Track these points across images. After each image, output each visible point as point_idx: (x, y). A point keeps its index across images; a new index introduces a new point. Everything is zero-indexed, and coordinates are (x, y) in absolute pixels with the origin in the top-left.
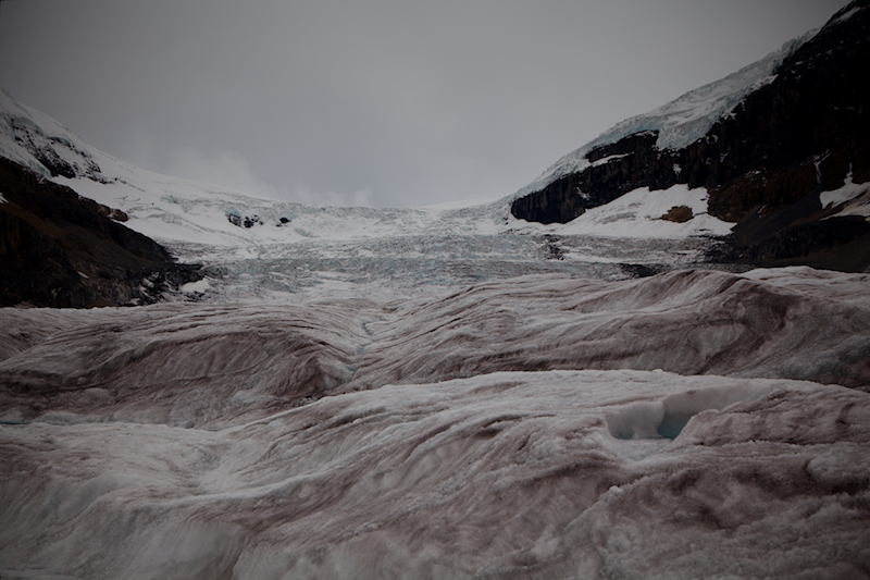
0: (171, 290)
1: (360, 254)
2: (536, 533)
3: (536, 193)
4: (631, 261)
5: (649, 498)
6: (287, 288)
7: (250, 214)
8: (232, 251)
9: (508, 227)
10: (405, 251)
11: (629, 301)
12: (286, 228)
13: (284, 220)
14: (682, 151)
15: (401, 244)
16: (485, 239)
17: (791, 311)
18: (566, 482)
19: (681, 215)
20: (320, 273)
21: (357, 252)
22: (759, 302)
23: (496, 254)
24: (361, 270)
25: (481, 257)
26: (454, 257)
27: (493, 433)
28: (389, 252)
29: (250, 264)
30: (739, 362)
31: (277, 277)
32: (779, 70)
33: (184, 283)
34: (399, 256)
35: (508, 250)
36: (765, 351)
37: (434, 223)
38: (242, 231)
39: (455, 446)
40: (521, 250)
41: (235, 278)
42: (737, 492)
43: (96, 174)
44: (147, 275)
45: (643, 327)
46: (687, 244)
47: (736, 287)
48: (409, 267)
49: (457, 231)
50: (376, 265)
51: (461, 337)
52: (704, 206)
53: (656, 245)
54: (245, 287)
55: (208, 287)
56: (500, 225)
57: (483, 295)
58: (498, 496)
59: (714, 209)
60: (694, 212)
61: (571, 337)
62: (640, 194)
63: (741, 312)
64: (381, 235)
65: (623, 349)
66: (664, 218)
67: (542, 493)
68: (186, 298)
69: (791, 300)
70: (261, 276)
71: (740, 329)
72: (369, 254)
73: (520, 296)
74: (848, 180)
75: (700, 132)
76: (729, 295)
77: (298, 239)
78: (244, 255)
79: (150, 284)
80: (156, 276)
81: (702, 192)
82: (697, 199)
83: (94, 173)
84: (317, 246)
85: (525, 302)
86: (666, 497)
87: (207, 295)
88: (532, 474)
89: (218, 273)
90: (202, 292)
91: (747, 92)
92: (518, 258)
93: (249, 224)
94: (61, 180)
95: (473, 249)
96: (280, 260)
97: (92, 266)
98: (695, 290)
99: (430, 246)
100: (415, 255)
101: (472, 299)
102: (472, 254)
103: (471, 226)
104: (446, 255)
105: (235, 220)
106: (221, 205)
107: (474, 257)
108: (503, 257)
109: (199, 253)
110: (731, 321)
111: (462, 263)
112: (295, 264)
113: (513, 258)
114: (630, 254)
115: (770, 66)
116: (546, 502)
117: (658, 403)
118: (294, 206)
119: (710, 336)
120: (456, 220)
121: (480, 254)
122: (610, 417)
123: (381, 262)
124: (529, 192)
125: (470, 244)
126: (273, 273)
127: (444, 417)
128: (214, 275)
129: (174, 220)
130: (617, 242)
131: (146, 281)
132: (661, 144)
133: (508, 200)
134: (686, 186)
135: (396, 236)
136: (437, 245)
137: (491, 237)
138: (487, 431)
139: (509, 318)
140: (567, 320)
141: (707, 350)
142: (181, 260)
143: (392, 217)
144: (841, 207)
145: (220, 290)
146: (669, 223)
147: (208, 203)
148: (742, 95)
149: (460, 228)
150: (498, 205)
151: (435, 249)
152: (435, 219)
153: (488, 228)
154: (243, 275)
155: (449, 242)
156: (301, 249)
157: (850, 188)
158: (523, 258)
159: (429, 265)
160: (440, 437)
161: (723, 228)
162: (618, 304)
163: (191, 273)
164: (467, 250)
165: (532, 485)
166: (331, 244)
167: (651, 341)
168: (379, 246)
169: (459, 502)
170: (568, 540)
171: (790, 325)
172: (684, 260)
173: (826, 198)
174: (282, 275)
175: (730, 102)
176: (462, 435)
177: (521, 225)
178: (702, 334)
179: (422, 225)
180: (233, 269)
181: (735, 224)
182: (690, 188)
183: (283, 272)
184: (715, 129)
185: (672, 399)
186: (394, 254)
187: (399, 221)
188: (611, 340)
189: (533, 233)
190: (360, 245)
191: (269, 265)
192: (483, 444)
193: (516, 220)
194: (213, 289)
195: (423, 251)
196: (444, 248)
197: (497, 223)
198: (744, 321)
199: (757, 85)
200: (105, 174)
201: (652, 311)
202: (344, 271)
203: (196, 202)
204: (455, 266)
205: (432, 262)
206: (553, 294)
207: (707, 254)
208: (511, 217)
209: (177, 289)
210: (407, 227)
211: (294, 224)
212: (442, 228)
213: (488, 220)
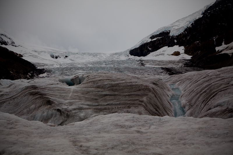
1: (88, 66)
3: (136, 48)
4: (164, 67)
6: (69, 75)
7: (57, 55)
8: (52, 65)
9: (129, 58)
12: (67, 59)
13: (66, 57)
14: (177, 36)
15: (100, 63)
16: (123, 61)
19: (177, 54)
20: (78, 71)
21: (87, 65)
23: (126, 65)
24: (89, 70)
25: (122, 66)
26: (114, 66)
29: (58, 69)
31: (66, 72)
32: (203, 14)
33: (40, 74)
34: (99, 66)
35: (129, 64)
38: (55, 60)
41: (54, 73)
43: (14, 44)
44: (29, 72)
46: (179, 62)
48: (102, 69)
49: (115, 59)
50: (93, 69)
52: (183, 51)
53: (170, 62)
54: (57, 75)
55: (46, 75)
56: (126, 57)
59: (186, 52)
60: (181, 53)
62: (166, 48)
64: (93, 60)
66: (172, 55)
70: (61, 72)
72: (91, 66)
74: (223, 44)
75: (182, 31)
77: (70, 62)
78: (56, 66)
79: (30, 75)
80: (32, 72)
81: (183, 47)
82: (181, 49)
83: (13, 44)
84: (76, 64)
89: (49, 71)
91: (195, 20)
92: (132, 66)
93: (56, 58)
94: (4, 46)
95: (120, 64)
96: (66, 67)
97: (14, 70)
99: (108, 63)
100: (103, 66)
102: (119, 65)
103: (119, 58)
104: (112, 66)
105: (53, 57)
106: (49, 52)
107: (120, 66)
108: (128, 66)
109: (43, 66)
111: (117, 68)
112: (71, 69)
113: (131, 66)
114: (163, 65)
115: (201, 13)
118: (69, 53)
120: (114, 56)
121: (122, 65)
124: (134, 48)
125: (119, 62)
126: (65, 71)
128: (48, 72)
129: (36, 57)
130: (159, 61)
132: (171, 34)
133: (129, 50)
135: (98, 60)
136: (110, 63)
137: (124, 60)
142: (38, 68)
143: (96, 55)
144: (221, 51)
145: (50, 76)
146: (174, 56)
147: (45, 52)
148: (193, 20)
149: (115, 58)
150: (126, 52)
152: (109, 56)
153: (123, 58)
154: (56, 72)
155: (113, 62)
156: (72, 64)
157: (224, 46)
158: (134, 66)
159: (108, 68)
161: (189, 57)
163: (42, 71)
166: (80, 63)
168: (93, 63)
172: (178, 66)
173: (217, 49)
174: (67, 72)
175: (190, 22)
179: (105, 58)
180: (53, 70)
181: (192, 56)
182: (179, 46)
183: (67, 71)
184: (186, 30)
187: (98, 56)
189: (136, 59)
190: (88, 63)
191: (63, 69)
193: (131, 56)
194: (48, 76)
195: (106, 65)
197: (125, 57)
199: (197, 18)
200: (16, 44)
202: (84, 70)
203: (42, 52)
204: (115, 69)
207: (185, 65)
208: (130, 55)
209: (38, 76)
210: (101, 58)
211: (69, 57)
212: (110, 58)
213: (123, 56)
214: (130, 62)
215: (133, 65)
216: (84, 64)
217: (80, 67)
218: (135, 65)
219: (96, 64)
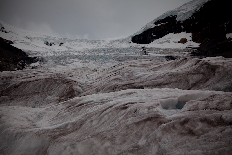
0: (27, 65)
1: (85, 54)
2: (139, 138)
3: (139, 35)
4: (168, 55)
5: (174, 127)
6: (63, 65)
7: (51, 42)
8: (46, 53)
9: (131, 45)
10: (99, 53)
11: (168, 67)
12: (62, 46)
13: (62, 44)
14: (184, 21)
15: (98, 51)
16: (124, 49)
17: (217, 70)
18: (148, 123)
19: (184, 41)
20: (73, 60)
22: (207, 68)
23: (127, 53)
24: (86, 59)
25: (123, 54)
26: (114, 54)
27: (126, 108)
28: (94, 53)
29: (51, 57)
30: (201, 86)
33: (31, 63)
34: (97, 54)
35: (131, 52)
36: (209, 82)
37: (108, 44)
38: (49, 47)
39: (115, 112)
40: (135, 52)
41: (47, 62)
42: (200, 125)
43: (3, 29)
44: (20, 61)
45: (172, 75)
46: (185, 50)
47: (200, 63)
48: (100, 58)
49: (115, 46)
50: (90, 57)
51: (116, 79)
52: (191, 38)
53: (176, 50)
54: (50, 64)
55: (38, 64)
56: (128, 45)
57: (123, 66)
58: (128, 127)
59: (194, 39)
60: (188, 40)
61: (150, 79)
62: (171, 35)
63: (202, 71)
64: (92, 48)
65: (166, 82)
66: (178, 42)
67: (141, 126)
68: (32, 68)
69: (217, 67)
70: (55, 61)
71: (201, 76)
72: (88, 54)
73: (134, 66)
75: (189, 16)
76: (198, 65)
77: (66, 49)
78: (50, 54)
79: (21, 64)
80: (22, 61)
81: (190, 34)
82: (188, 36)
84: (72, 52)
85: (136, 68)
86: (179, 127)
87: (38, 67)
88: (138, 120)
89: (42, 60)
90: (37, 66)
91: (204, 3)
92: (134, 55)
93: (51, 45)
95: (120, 52)
96: (61, 56)
97: (2, 58)
98: (188, 64)
99: (107, 51)
100: (102, 54)
101: (120, 67)
102: (120, 53)
103: (119, 45)
104: (112, 54)
105: (47, 44)
106: (42, 39)
107: (120, 54)
108: (129, 55)
109: (36, 54)
110: (199, 73)
111: (117, 56)
112: (65, 57)
113: (132, 55)
114: (168, 53)
116: (142, 129)
117: (176, 98)
118: (65, 39)
119: (192, 78)
120: (115, 43)
121: (122, 54)
122: (162, 103)
123: (92, 56)
124: (137, 34)
125: (119, 50)
126: (59, 60)
127: (111, 103)
128: (40, 61)
129: (28, 44)
130: (164, 50)
131: (19, 63)
132: (177, 19)
133: (131, 37)
134: (185, 32)
135: (96, 48)
136: (109, 51)
137: (125, 48)
138: (124, 107)
139: (131, 73)
140: (149, 73)
141: (191, 82)
142: (30, 56)
143: (95, 42)
145: (42, 65)
146: (180, 44)
147: (38, 38)
148: (202, 4)
149: (116, 46)
150: (128, 38)
151: (108, 52)
152: (108, 43)
153: (125, 45)
154: (49, 61)
155: (113, 50)
156: (67, 52)
159: (107, 57)
160: (110, 109)
161: (196, 45)
162: (164, 68)
163: (34, 60)
164: (118, 52)
165: (138, 124)
166: (76, 51)
167: (174, 80)
168: (91, 51)
169: (116, 129)
170: (149, 140)
171: (217, 74)
172: (184, 55)
173: (228, 36)
174: (61, 61)
175: (199, 6)
176: (117, 109)
177: (135, 44)
178: (190, 77)
179: (104, 45)
180: (46, 59)
181: (200, 44)
182: (187, 33)
184: (194, 14)
185: (181, 97)
186: (96, 54)
187: (97, 44)
188: (162, 80)
189: (138, 47)
190: (85, 51)
191: (57, 57)
192: (123, 111)
194: (40, 65)
195: (105, 53)
196: (111, 52)
197: (127, 44)
198: (203, 73)
199: (207, 1)
200: (6, 29)
201: (175, 70)
202: (80, 59)
203: (35, 38)
204: (115, 57)
205: (108, 56)
206: (144, 65)
207: (192, 53)
208: (132, 42)
209: (29, 65)
210: (100, 45)
211: (65, 44)
212: (110, 45)
213: (125, 43)
214: (131, 50)
215: (134, 53)
216: (80, 52)
217: (75, 56)
218: (137, 54)
219: (94, 52)
